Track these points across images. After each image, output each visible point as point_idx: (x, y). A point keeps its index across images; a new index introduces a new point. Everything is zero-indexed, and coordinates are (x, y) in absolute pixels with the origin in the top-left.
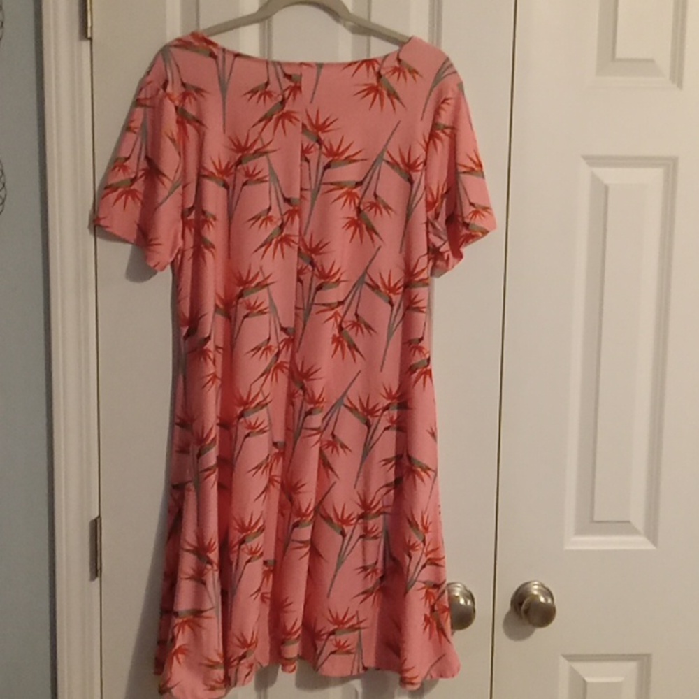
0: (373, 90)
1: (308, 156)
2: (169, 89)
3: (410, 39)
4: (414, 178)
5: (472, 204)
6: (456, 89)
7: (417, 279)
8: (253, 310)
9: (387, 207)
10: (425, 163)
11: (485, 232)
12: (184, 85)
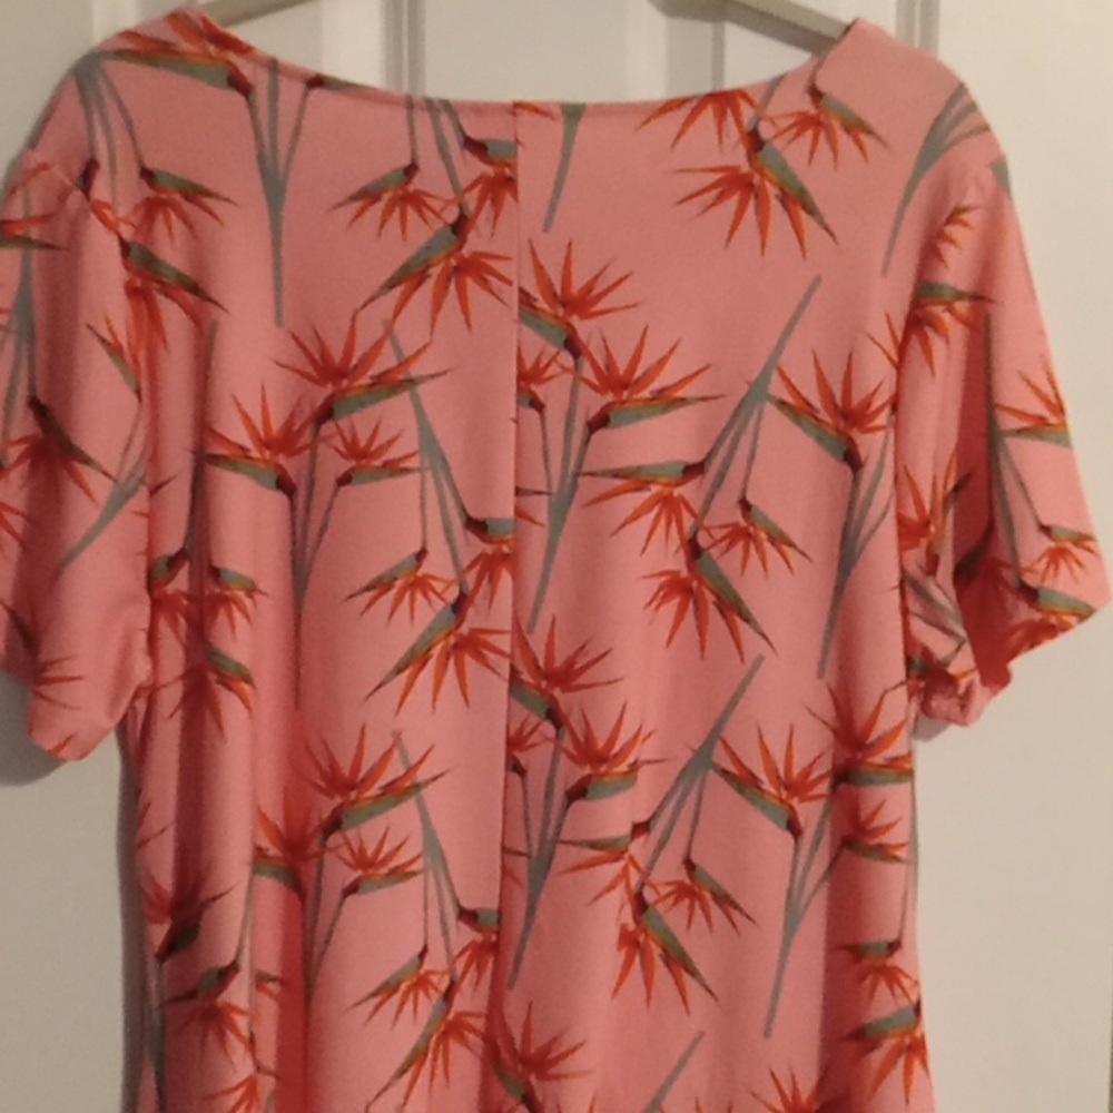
0: (736, 184)
1: (540, 391)
2: (101, 190)
3: (848, 28)
4: (863, 452)
5: (1046, 530)
6: (987, 177)
7: (879, 759)
8: (371, 870)
9: (779, 540)
10: (895, 404)
11: (1084, 613)
12: (147, 175)
